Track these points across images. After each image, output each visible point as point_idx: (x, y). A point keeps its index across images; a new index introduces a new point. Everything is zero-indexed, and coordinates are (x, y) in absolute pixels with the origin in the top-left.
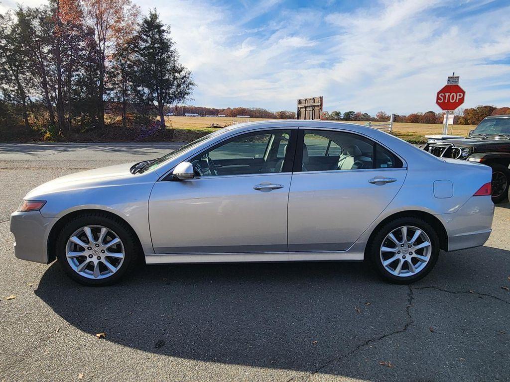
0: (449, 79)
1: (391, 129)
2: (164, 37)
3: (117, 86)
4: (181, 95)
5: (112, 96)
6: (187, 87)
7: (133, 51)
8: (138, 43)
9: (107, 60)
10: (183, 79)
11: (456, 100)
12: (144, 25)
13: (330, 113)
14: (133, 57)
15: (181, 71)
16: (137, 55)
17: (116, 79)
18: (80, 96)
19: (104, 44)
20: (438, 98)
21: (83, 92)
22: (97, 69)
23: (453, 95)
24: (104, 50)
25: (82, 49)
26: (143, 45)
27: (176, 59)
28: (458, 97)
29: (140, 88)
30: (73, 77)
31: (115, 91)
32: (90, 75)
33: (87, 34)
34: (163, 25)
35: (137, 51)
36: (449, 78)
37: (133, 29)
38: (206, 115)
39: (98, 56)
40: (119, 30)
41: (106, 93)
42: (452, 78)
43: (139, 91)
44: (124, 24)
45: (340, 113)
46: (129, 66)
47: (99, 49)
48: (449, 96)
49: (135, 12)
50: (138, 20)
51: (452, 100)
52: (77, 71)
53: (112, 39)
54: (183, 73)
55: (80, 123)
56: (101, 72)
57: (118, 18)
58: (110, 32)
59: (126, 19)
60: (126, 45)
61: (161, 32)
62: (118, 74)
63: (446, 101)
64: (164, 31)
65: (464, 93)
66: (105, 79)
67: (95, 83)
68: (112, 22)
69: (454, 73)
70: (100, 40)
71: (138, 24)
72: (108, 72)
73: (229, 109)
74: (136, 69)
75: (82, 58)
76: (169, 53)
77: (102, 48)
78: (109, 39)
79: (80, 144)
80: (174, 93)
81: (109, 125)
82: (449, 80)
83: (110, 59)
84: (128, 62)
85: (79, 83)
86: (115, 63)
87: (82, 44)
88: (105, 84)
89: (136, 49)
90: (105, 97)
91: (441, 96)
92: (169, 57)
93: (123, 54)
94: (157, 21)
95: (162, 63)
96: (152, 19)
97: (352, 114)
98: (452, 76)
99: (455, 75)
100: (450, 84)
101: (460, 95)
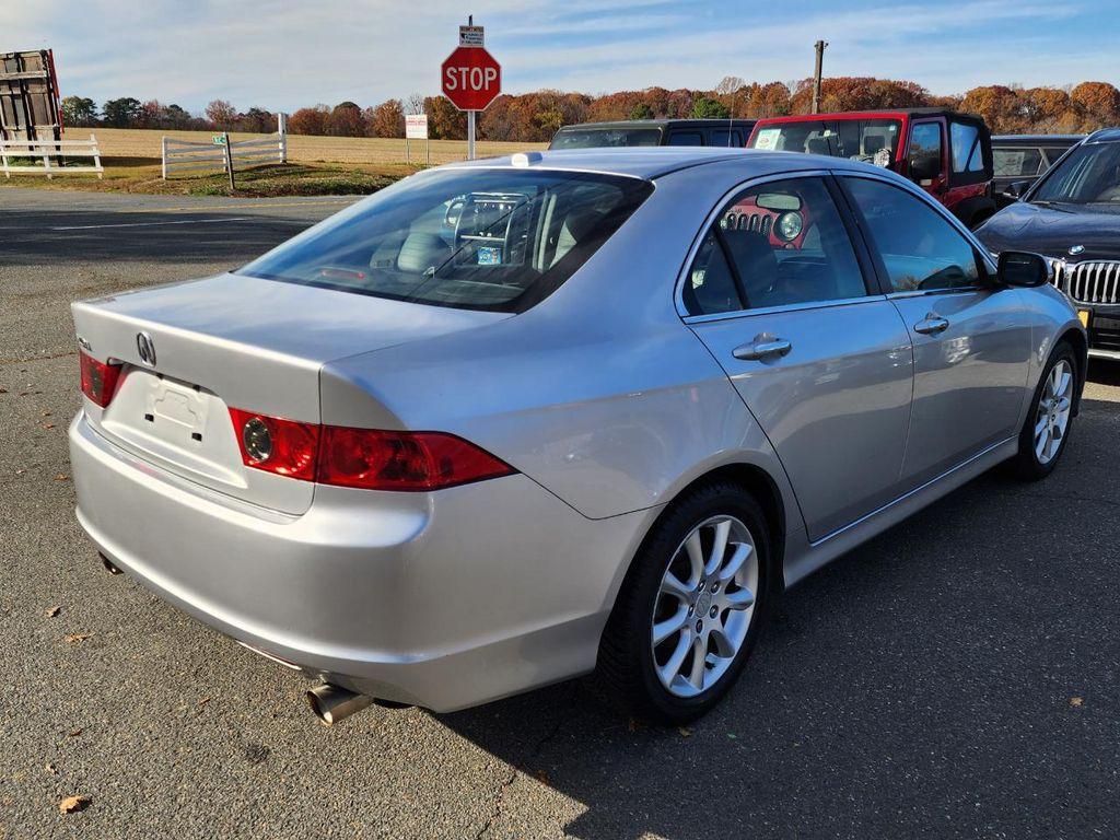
0: (464, 32)
1: (285, 153)
11: (484, 85)
20: (445, 79)
23: (477, 73)
28: (488, 79)
36: (462, 28)
42: (468, 29)
45: (90, 102)
48: (468, 74)
51: (477, 84)
63: (464, 88)
65: (497, 67)
69: (471, 18)
82: (463, 35)
91: (452, 73)
97: (131, 108)
98: (467, 24)
99: (475, 24)
100: (466, 46)
101: (491, 74)
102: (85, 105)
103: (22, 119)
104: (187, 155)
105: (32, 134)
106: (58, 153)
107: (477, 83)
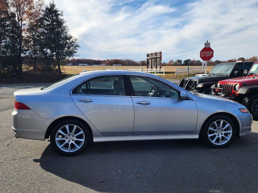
2: (59, 18)
3: (30, 48)
4: (71, 53)
5: (27, 54)
6: (74, 48)
7: (40, 27)
8: (43, 22)
9: (24, 32)
10: (71, 43)
12: (46, 11)
13: (175, 61)
14: (40, 30)
15: (70, 39)
16: (42, 29)
17: (29, 44)
18: (6, 55)
19: (21, 22)
20: (201, 54)
21: (8, 53)
22: (17, 38)
23: (208, 53)
24: (22, 26)
25: (8, 26)
26: (46, 23)
27: (67, 31)
28: (210, 54)
29: (45, 50)
30: (2, 43)
31: (29, 52)
32: (13, 41)
33: (11, 17)
34: (58, 11)
35: (42, 27)
36: (205, 43)
37: (40, 14)
38: (93, 64)
39: (17, 30)
40: (31, 14)
41: (23, 53)
43: (45, 51)
44: (34, 11)
45: (181, 61)
46: (38, 36)
47: (18, 25)
48: (206, 53)
49: (41, 3)
50: (42, 8)
52: (5, 39)
53: (26, 20)
54: (71, 40)
55: (6, 72)
56: (19, 40)
57: (30, 7)
58: (25, 16)
59: (35, 7)
60: (36, 23)
61: (57, 15)
62: (31, 41)
63: (205, 56)
64: (59, 14)
65: (213, 51)
66: (23, 44)
67: (16, 46)
68: (26, 9)
69: (207, 41)
70: (19, 21)
71: (43, 11)
72: (24, 39)
73: (108, 60)
74: (42, 37)
75: (8, 32)
76: (63, 28)
77: (20, 25)
78: (25, 19)
79: (6, 85)
80: (66, 52)
81: (26, 73)
82: (205, 45)
83: (26, 32)
84: (37, 33)
85: (6, 47)
86: (29, 34)
87: (8, 23)
88: (23, 47)
89: (42, 26)
90: (22, 55)
92: (62, 30)
93: (33, 29)
94: (55, 8)
95: (59, 34)
96: (51, 7)
97: (189, 61)
98: (207, 42)
99: (208, 42)
100: (206, 47)
101: (211, 53)
102: (180, 61)
103: (155, 65)
104: (182, 71)
105: (156, 68)
106: (160, 71)
107: (208, 55)
